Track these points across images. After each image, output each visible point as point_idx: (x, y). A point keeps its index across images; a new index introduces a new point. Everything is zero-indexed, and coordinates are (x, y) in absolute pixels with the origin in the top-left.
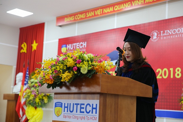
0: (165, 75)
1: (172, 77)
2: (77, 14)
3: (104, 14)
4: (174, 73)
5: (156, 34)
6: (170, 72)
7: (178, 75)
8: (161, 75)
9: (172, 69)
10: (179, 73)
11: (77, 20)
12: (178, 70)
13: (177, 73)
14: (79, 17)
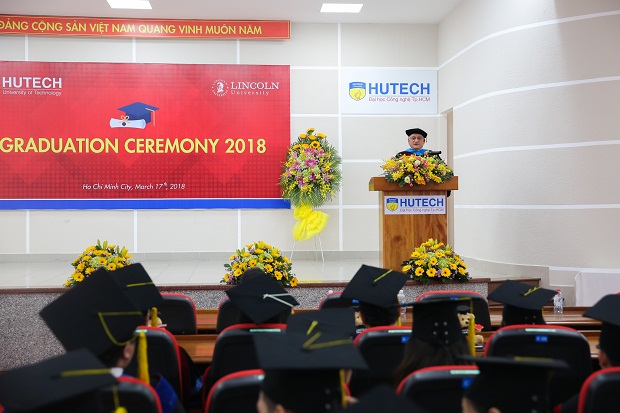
0: (240, 148)
1: (251, 151)
2: (39, 20)
3: (113, 34)
4: (255, 146)
5: (222, 85)
6: (248, 144)
7: (261, 149)
8: (234, 148)
9: (251, 141)
10: (263, 146)
11: (39, 31)
12: (261, 143)
13: (260, 146)
14: (42, 26)
